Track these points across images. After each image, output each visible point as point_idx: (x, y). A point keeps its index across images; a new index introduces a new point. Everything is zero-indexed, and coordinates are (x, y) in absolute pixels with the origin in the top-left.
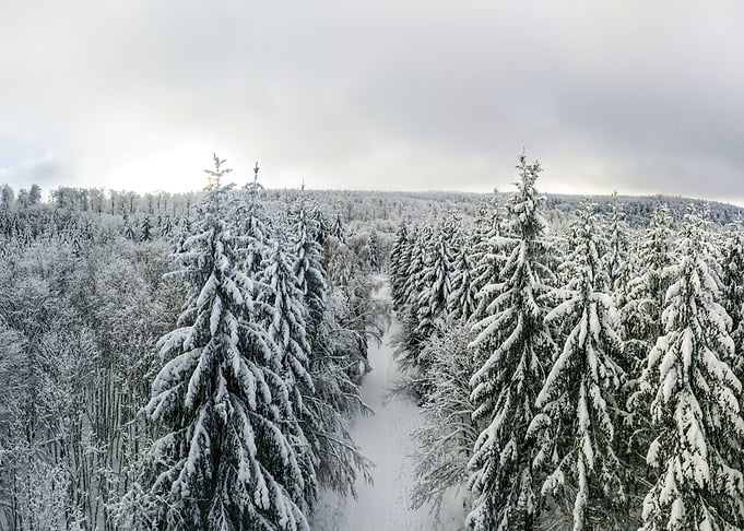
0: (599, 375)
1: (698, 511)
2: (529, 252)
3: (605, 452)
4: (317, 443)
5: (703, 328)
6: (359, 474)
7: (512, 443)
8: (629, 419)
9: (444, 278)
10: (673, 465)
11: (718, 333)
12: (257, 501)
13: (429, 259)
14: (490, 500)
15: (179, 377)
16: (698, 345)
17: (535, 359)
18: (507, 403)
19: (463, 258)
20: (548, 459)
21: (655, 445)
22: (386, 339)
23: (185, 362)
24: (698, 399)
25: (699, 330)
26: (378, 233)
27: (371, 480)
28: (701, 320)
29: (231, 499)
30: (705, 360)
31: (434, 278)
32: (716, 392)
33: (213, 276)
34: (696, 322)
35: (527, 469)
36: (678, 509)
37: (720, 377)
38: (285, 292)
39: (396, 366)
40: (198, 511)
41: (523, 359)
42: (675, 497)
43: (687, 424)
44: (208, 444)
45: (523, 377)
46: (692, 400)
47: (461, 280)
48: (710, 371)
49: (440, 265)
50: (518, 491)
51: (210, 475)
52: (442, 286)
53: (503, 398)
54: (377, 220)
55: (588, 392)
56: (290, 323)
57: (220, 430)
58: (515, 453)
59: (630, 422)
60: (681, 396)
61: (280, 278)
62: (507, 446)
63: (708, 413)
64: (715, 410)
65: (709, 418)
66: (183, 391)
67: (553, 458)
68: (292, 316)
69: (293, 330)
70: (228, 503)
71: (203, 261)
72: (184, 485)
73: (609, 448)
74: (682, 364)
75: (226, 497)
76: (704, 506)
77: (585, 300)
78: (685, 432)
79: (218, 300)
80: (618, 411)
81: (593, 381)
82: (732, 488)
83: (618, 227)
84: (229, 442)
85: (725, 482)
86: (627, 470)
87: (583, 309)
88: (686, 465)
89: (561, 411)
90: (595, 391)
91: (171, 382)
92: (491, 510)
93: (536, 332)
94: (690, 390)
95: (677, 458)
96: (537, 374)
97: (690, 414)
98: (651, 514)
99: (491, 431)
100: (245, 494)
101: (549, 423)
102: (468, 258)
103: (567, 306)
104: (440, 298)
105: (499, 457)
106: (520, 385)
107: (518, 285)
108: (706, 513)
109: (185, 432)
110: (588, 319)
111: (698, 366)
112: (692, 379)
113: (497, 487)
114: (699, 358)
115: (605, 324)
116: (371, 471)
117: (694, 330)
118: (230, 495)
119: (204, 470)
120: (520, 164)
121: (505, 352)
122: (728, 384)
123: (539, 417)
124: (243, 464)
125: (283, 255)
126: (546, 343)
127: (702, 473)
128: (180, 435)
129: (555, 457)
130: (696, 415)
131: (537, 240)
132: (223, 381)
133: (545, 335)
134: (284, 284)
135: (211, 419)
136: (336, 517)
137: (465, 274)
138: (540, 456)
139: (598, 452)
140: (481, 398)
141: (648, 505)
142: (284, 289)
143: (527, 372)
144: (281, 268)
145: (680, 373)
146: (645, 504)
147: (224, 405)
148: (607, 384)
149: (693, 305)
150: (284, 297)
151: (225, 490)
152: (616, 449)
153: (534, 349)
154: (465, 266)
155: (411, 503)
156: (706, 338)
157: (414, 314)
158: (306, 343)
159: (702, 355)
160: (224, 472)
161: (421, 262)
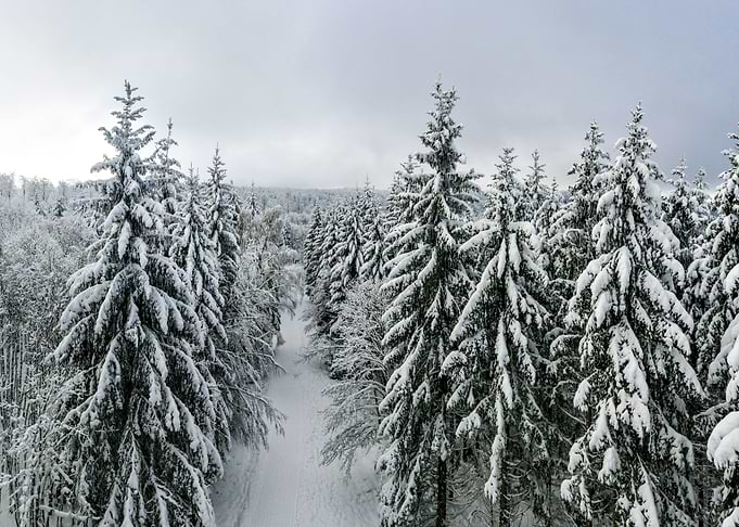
0: (520, 309)
1: (636, 473)
2: (444, 186)
3: (525, 399)
4: (230, 396)
5: (643, 250)
6: (271, 426)
7: (425, 384)
8: (553, 367)
9: (356, 252)
10: (605, 407)
11: (662, 255)
12: (168, 424)
13: (342, 234)
14: (402, 445)
15: (89, 309)
16: (636, 270)
17: (450, 297)
18: (421, 341)
19: (376, 228)
20: (463, 402)
21: (584, 386)
22: (299, 311)
23: (95, 294)
24: (637, 335)
25: (637, 249)
26: (292, 225)
27: (282, 430)
28: (640, 238)
29: (141, 430)
30: (646, 286)
31: (346, 252)
32: (660, 327)
33: (122, 202)
34: (634, 241)
35: (441, 416)
36: (610, 459)
37: (666, 308)
38: (198, 243)
39: (308, 340)
40: (108, 447)
41: (437, 297)
42: (607, 445)
43: (623, 361)
44: (118, 371)
45: (437, 315)
46: (630, 335)
47: (373, 251)
48: (653, 299)
49: (353, 239)
50: (431, 437)
51: (121, 405)
52: (354, 260)
53: (416, 338)
54: (291, 213)
55: (507, 329)
56: (203, 274)
57: (131, 362)
58: (428, 395)
59: (554, 370)
60: (616, 330)
61: (194, 230)
62: (420, 388)
63: (650, 355)
64: (658, 354)
65: (651, 362)
66: (92, 323)
67: (469, 400)
68: (205, 267)
69: (206, 282)
70: (139, 433)
71: (112, 187)
72: (93, 415)
73: (530, 396)
74: (618, 288)
75: (137, 427)
76: (643, 468)
77: (504, 229)
78: (622, 368)
79: (127, 225)
80: (540, 359)
81: (513, 316)
82: (679, 456)
83: (539, 190)
84: (140, 372)
85: (669, 447)
86: (550, 427)
87: (501, 240)
88: (621, 407)
89: (478, 348)
90: (515, 327)
91: (80, 314)
92: (403, 454)
93: (451, 271)
94: (628, 324)
95: (611, 400)
96: (452, 313)
97: (627, 350)
98: (579, 467)
99: (403, 370)
100: (157, 421)
101: (465, 360)
102: (380, 229)
103: (485, 237)
104: (353, 272)
105: (412, 397)
106: (434, 322)
107: (432, 221)
108: (645, 477)
109: (95, 369)
110: (507, 250)
111: (637, 295)
112: (630, 311)
113: (409, 432)
114: (639, 284)
115: (526, 257)
116: (282, 423)
117: (631, 250)
118: (141, 426)
119: (114, 401)
120: (435, 92)
121: (419, 288)
122: (676, 319)
123: (454, 354)
124: (154, 389)
125: (196, 207)
126: (461, 281)
127: (641, 419)
128: (90, 372)
129: (471, 399)
130: (635, 353)
131: (453, 172)
132: (134, 308)
133: (461, 274)
134: (197, 236)
135: (122, 349)
136: (248, 474)
137: (378, 245)
138: (455, 397)
139: (517, 397)
140: (393, 343)
141: (576, 454)
142: (197, 240)
143: (442, 311)
144: (194, 219)
145: (615, 299)
146: (572, 454)
147: (135, 330)
148: (529, 321)
149: (630, 218)
150: (197, 248)
151: (136, 421)
152: (539, 400)
153: (449, 289)
154: (378, 237)
155: (322, 458)
156: (647, 261)
157: (327, 289)
158: (219, 295)
159: (642, 280)
160: (135, 405)
161: (334, 239)
